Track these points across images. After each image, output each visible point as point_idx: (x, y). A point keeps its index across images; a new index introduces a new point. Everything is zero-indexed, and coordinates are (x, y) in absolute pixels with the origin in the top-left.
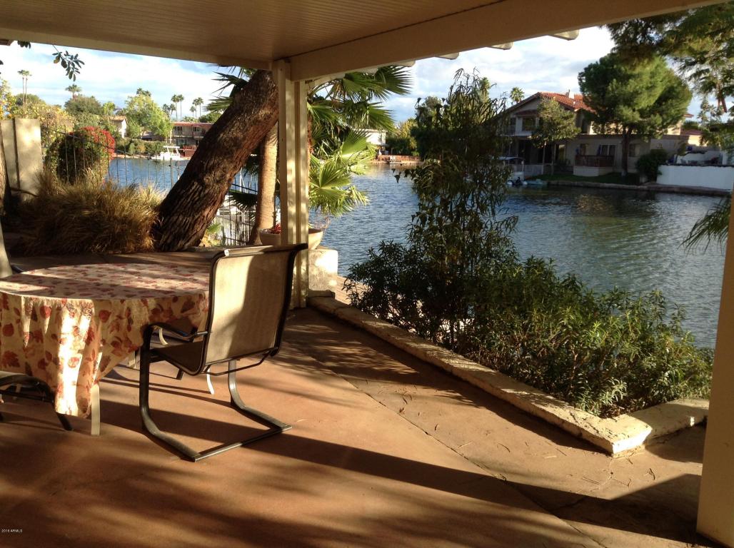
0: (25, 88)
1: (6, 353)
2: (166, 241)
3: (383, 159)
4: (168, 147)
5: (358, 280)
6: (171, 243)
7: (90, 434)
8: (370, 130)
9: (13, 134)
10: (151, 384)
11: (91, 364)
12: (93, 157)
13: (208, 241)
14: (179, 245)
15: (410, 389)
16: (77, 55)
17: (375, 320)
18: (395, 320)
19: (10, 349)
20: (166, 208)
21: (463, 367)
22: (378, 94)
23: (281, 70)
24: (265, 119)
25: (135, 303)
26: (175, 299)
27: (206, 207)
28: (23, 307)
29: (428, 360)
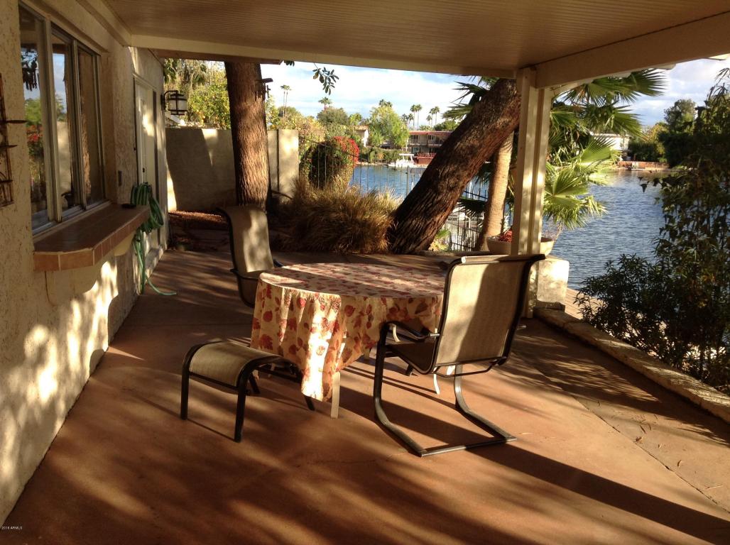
0: (285, 101)
1: (264, 335)
2: (399, 244)
3: (624, 166)
4: (403, 155)
5: (593, 295)
6: (403, 245)
7: (329, 416)
8: (611, 135)
9: (276, 144)
10: (385, 377)
11: (334, 353)
12: (340, 164)
13: (437, 246)
14: (411, 248)
15: (649, 418)
16: (333, 71)
17: (610, 338)
18: (633, 341)
19: (268, 334)
20: (402, 213)
21: (715, 401)
22: (625, 97)
23: (526, 77)
24: (503, 127)
25: (375, 302)
26: (411, 300)
27: (438, 213)
28: (283, 297)
29: (673, 389)
